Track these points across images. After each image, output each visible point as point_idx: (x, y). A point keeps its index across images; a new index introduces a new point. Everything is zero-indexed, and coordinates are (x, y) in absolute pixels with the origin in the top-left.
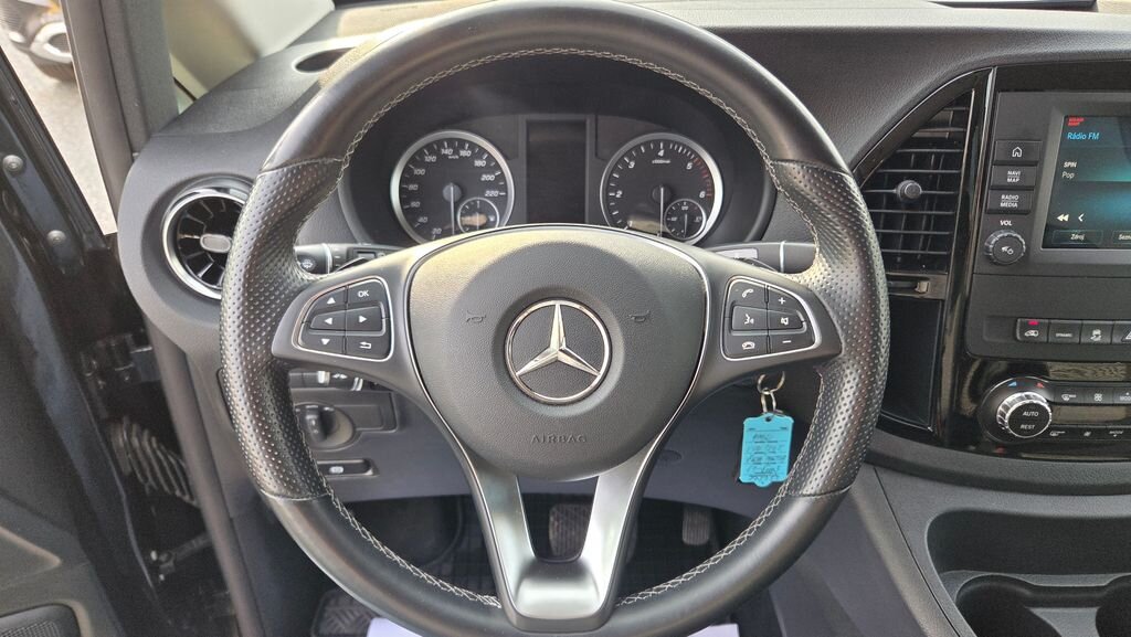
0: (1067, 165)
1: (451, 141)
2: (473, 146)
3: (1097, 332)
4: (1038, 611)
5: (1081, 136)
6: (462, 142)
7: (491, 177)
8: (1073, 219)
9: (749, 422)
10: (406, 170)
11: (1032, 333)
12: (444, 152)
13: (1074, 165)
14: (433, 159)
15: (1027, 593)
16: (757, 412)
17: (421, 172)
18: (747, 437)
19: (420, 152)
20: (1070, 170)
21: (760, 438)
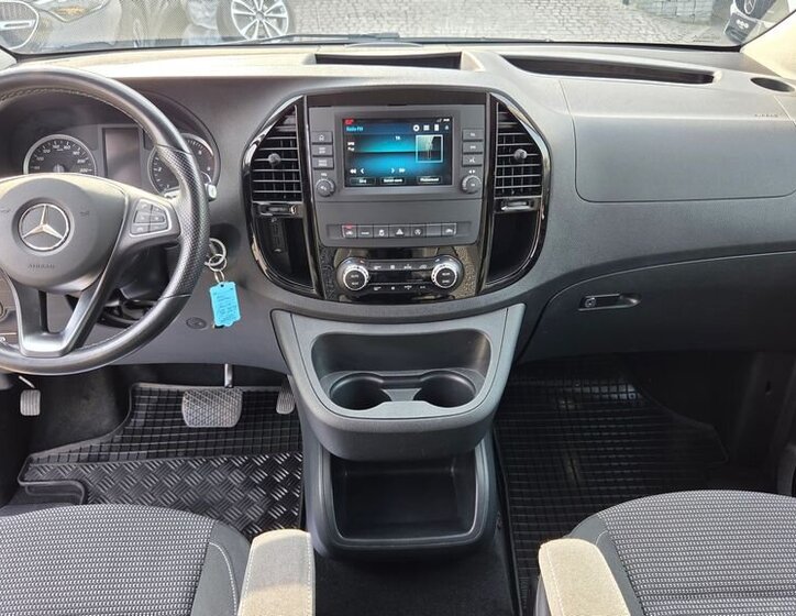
0: (349, 144)
1: (58, 141)
2: (71, 143)
3: (381, 231)
4: (385, 391)
5: (353, 129)
6: (65, 141)
7: (83, 161)
8: (358, 171)
9: (213, 290)
10: (32, 158)
11: (350, 233)
12: (55, 147)
13: (353, 144)
14: (49, 151)
15: (381, 381)
16: (215, 284)
17: (42, 159)
18: (214, 299)
19: (40, 148)
20: (351, 146)
21: (221, 298)
